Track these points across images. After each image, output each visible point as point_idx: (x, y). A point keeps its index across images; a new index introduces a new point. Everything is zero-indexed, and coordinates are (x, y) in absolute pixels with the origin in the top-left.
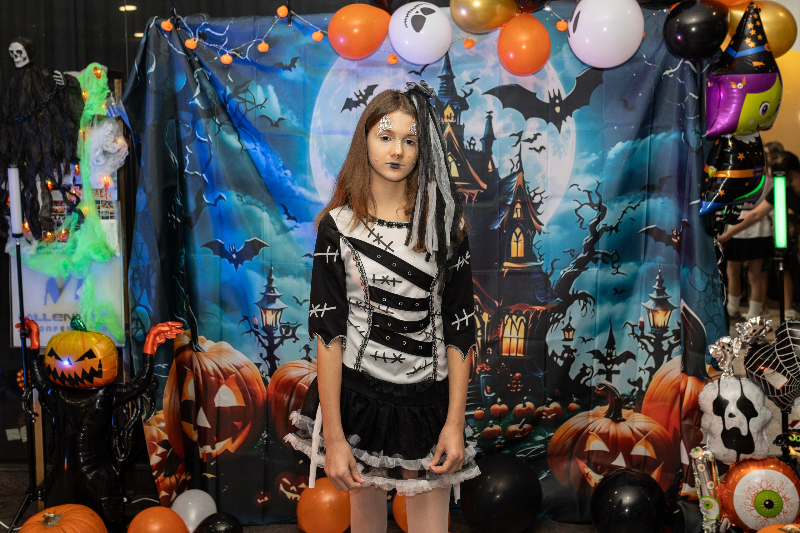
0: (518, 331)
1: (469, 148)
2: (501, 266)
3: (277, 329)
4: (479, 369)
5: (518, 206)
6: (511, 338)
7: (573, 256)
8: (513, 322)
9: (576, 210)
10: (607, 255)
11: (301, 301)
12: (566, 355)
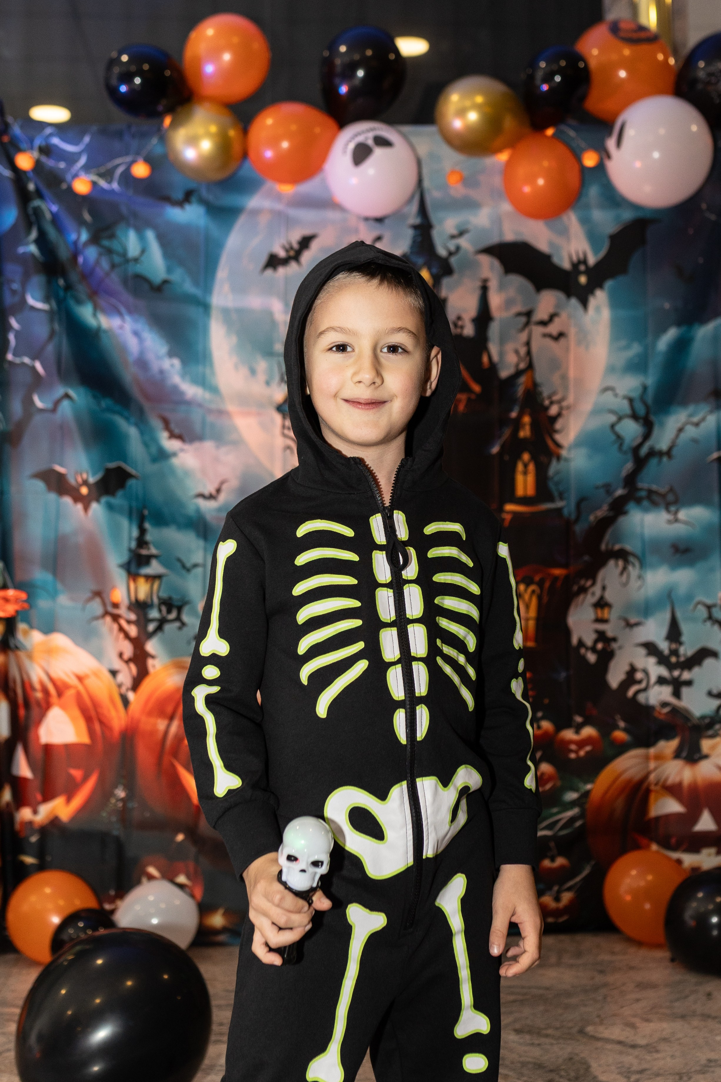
2: (501, 510)
3: (153, 606)
5: (527, 419)
7: (608, 492)
9: (613, 426)
10: (656, 493)
11: (188, 565)
12: (600, 646)
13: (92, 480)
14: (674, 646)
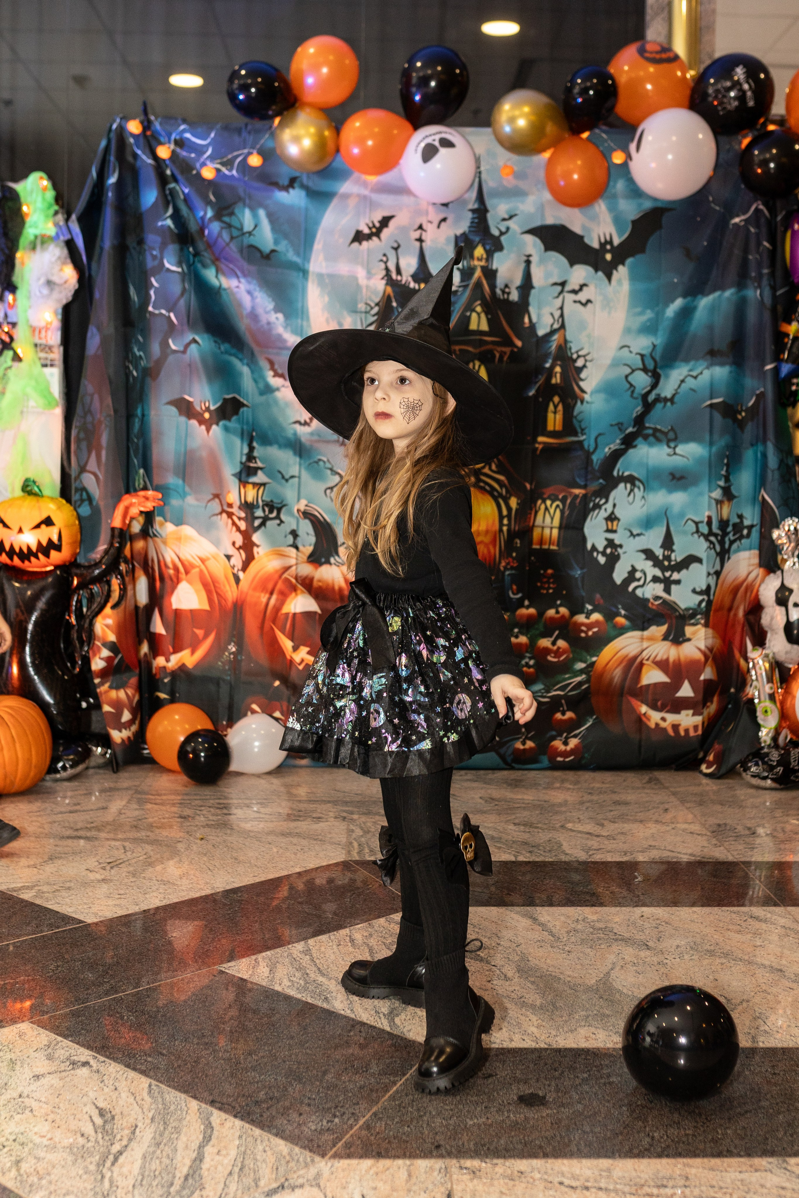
0: (552, 519)
1: (502, 297)
2: (535, 441)
3: (258, 507)
4: (503, 564)
5: (558, 369)
6: (543, 528)
7: (620, 429)
8: (546, 509)
9: (627, 377)
10: (660, 431)
11: (287, 477)
12: (609, 551)
13: (212, 408)
14: (666, 553)
